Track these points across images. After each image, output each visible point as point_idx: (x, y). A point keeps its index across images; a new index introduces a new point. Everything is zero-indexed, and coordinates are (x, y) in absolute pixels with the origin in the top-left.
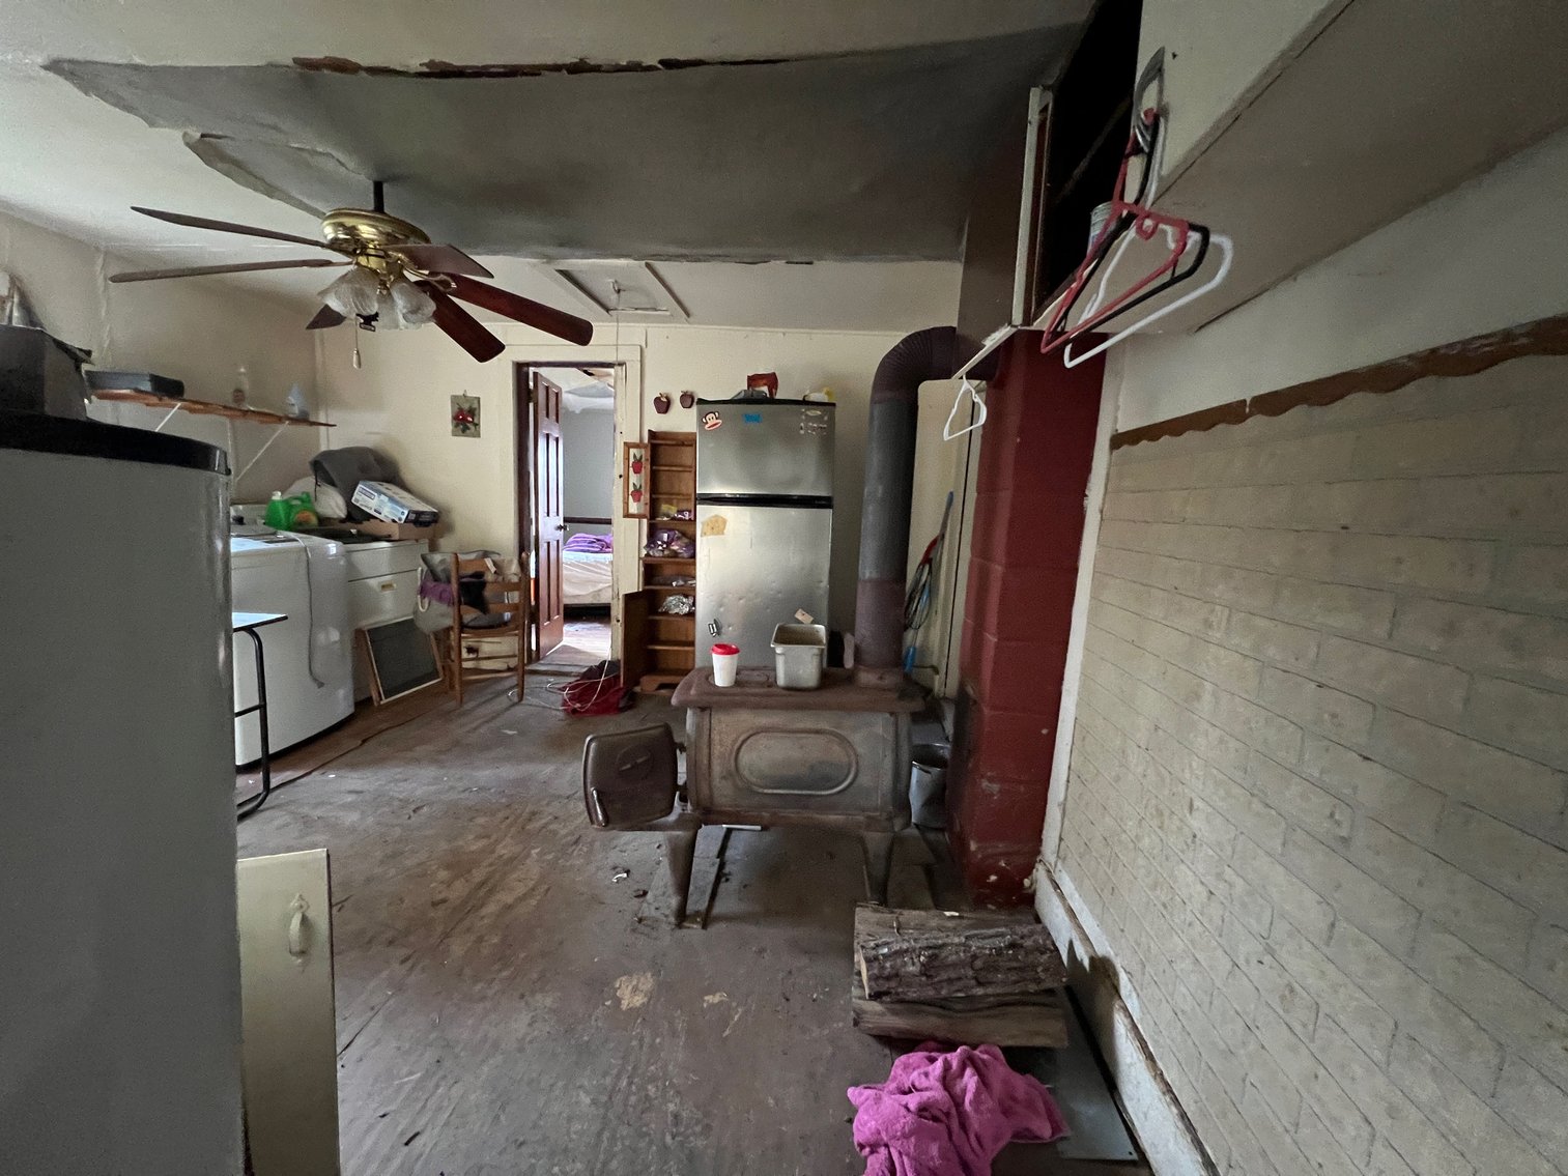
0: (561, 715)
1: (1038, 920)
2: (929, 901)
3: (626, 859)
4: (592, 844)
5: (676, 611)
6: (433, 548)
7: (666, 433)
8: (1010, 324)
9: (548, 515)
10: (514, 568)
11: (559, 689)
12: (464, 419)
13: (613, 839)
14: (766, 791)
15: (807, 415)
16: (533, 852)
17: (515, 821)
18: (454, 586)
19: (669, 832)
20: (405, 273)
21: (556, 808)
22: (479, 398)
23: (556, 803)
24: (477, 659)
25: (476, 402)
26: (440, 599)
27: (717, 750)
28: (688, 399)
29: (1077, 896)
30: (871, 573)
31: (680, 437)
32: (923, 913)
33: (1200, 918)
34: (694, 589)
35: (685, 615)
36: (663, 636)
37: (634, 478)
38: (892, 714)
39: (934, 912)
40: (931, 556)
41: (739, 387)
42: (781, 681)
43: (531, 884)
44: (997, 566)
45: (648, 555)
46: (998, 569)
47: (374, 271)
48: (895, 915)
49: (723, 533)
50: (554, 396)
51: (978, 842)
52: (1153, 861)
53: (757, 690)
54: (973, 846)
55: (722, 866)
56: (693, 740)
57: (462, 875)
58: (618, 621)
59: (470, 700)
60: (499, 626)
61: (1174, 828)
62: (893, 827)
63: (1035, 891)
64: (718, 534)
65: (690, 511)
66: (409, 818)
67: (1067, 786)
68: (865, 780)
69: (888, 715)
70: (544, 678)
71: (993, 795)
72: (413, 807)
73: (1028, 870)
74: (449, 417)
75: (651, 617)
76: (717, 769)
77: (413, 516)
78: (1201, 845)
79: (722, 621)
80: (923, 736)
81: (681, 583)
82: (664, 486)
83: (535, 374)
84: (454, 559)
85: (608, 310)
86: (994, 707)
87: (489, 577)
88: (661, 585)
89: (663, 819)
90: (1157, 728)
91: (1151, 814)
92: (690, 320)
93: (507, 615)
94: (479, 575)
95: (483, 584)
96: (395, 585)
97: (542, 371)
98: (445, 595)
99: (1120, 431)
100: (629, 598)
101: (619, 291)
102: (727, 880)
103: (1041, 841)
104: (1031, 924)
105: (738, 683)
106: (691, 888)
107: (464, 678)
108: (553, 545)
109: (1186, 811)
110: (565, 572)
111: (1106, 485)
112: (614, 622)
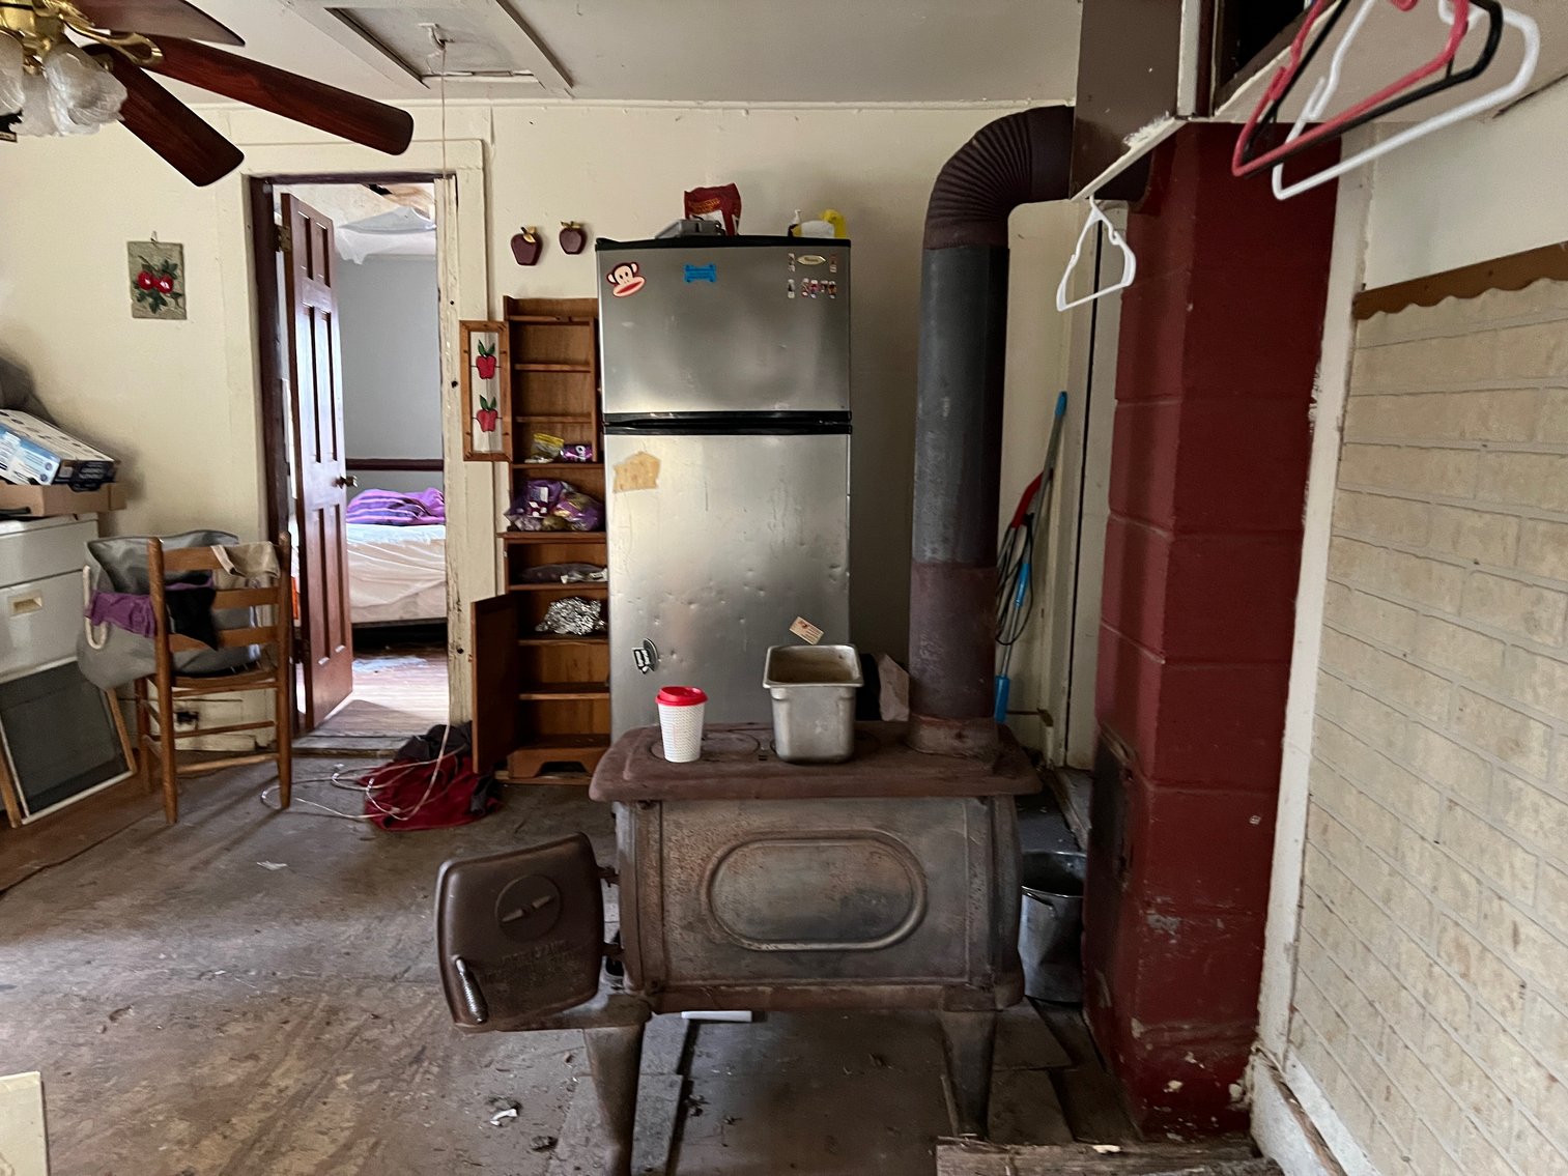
0: (364, 828)
1: (1257, 1153)
2: (1063, 1131)
3: (513, 1082)
4: (447, 1058)
5: (570, 627)
6: (106, 529)
7: (538, 301)
8: (1174, 113)
9: (319, 460)
10: (267, 561)
11: (357, 783)
12: (155, 284)
13: (487, 1049)
14: (764, 947)
15: (798, 265)
16: (340, 1079)
17: (301, 1025)
18: (156, 598)
19: (593, 1031)
20: (68, 32)
21: (373, 998)
22: (181, 246)
23: (374, 991)
24: (197, 733)
25: (176, 254)
26: (130, 625)
27: (675, 878)
28: (575, 237)
29: (1325, 1107)
30: (934, 551)
31: (566, 308)
32: (1057, 1150)
33: (1535, 1121)
34: (605, 586)
35: (586, 635)
36: (546, 676)
37: (480, 387)
38: (983, 799)
39: (1074, 1147)
40: (1032, 510)
41: (670, 214)
42: (784, 748)
43: (342, 1138)
44: (1159, 532)
45: (513, 528)
46: (1161, 536)
47: (16, 35)
48: (1007, 1156)
49: (654, 485)
50: (320, 235)
51: (1142, 1022)
52: (1454, 1034)
53: (743, 767)
54: (1137, 1029)
55: (687, 1088)
56: (632, 859)
57: (215, 1128)
58: (461, 651)
59: (191, 811)
60: (240, 669)
61: (1487, 973)
62: (993, 1001)
63: (1250, 1104)
64: (645, 486)
65: (588, 446)
66: (105, 1030)
67: (1299, 916)
68: (941, 919)
69: (976, 802)
70: (325, 763)
71: (1167, 936)
72: (110, 1009)
73: (1236, 1068)
74: (127, 284)
75: (523, 642)
76: (675, 912)
77: (67, 472)
78: (1534, 1000)
79: (661, 646)
80: (1038, 839)
81: (577, 577)
82: (536, 399)
83: (286, 197)
84: (153, 550)
85: (420, 77)
86: (1162, 782)
87: (220, 580)
88: (541, 582)
89: (581, 1007)
90: (1453, 803)
91: (1449, 955)
92: (573, 91)
93: (255, 650)
94: (200, 577)
95: (211, 593)
96: (39, 601)
97: (297, 191)
98: (137, 617)
99: (1368, 288)
100: (481, 608)
101: (442, 43)
102: (699, 1112)
103: (1256, 1014)
104: (1247, 1159)
105: (706, 755)
106: (637, 1129)
107: (182, 769)
108: (330, 514)
109: (1508, 948)
110: (352, 563)
111: (1348, 383)
112: (453, 653)
